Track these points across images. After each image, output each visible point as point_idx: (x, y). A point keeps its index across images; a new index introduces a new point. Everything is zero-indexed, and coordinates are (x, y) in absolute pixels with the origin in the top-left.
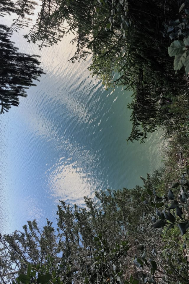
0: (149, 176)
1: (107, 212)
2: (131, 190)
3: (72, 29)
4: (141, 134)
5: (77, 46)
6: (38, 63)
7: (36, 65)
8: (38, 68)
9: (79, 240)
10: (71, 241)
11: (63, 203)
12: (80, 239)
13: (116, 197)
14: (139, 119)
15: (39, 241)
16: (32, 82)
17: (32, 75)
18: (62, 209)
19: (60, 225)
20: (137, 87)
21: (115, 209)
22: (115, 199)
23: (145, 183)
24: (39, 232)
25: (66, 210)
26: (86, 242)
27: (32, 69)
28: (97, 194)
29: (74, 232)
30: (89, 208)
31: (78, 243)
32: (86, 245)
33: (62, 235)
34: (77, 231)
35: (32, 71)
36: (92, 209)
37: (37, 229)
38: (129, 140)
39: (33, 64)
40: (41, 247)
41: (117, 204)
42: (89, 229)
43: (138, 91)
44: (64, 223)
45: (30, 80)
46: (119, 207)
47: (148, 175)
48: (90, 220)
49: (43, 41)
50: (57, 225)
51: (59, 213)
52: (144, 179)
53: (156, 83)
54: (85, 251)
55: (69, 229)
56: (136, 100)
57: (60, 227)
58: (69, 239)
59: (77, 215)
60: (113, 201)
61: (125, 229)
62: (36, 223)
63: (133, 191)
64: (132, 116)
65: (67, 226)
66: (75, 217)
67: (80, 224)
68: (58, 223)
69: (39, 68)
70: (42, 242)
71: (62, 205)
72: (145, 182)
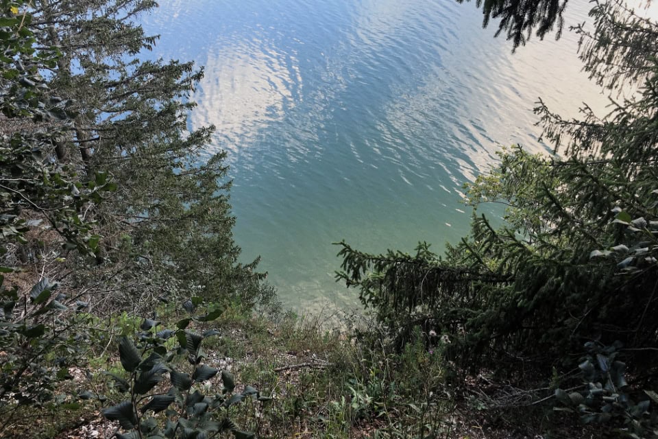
0: (261, 276)
1: (179, 180)
2: (231, 235)
3: (618, 113)
4: (356, 275)
5: (575, 120)
6: (541, 33)
7: (538, 26)
8: (530, 32)
9: (114, 113)
10: (108, 93)
11: (199, 76)
12: (116, 115)
13: (213, 201)
14: (392, 272)
15: (107, 15)
16: (495, 16)
17: (512, 18)
18: (184, 72)
19: (147, 68)
20: (469, 268)
21: (186, 198)
22: (210, 199)
23: (247, 266)
24: (130, 14)
25: (183, 82)
26: (107, 130)
27: (526, 18)
28: (220, 157)
29: (132, 100)
30: (188, 139)
31: (105, 111)
32: (101, 130)
33: (123, 73)
34: (134, 109)
35: (522, 18)
36: (186, 145)
37: (135, 11)
38: (344, 247)
39: (539, 19)
40: (92, 22)
41: (198, 202)
42: (137, 137)
43: (458, 269)
44: (150, 76)
45: (500, 12)
46: (192, 208)
47: (264, 276)
48: (160, 140)
49: (593, 36)
50: (145, 61)
51: (175, 65)
52: (254, 264)
53: (474, 312)
54: (87, 127)
55: (137, 89)
56: (436, 265)
57: (141, 67)
58: (114, 89)
59: (170, 110)
60: (205, 193)
61: (141, 220)
62: (149, 8)
63: (227, 240)
64: (399, 256)
65: (146, 83)
66: (165, 106)
67: (150, 116)
68: (152, 62)
69: (529, 35)
70: (105, 22)
71: (194, 73)
72: (249, 268)
